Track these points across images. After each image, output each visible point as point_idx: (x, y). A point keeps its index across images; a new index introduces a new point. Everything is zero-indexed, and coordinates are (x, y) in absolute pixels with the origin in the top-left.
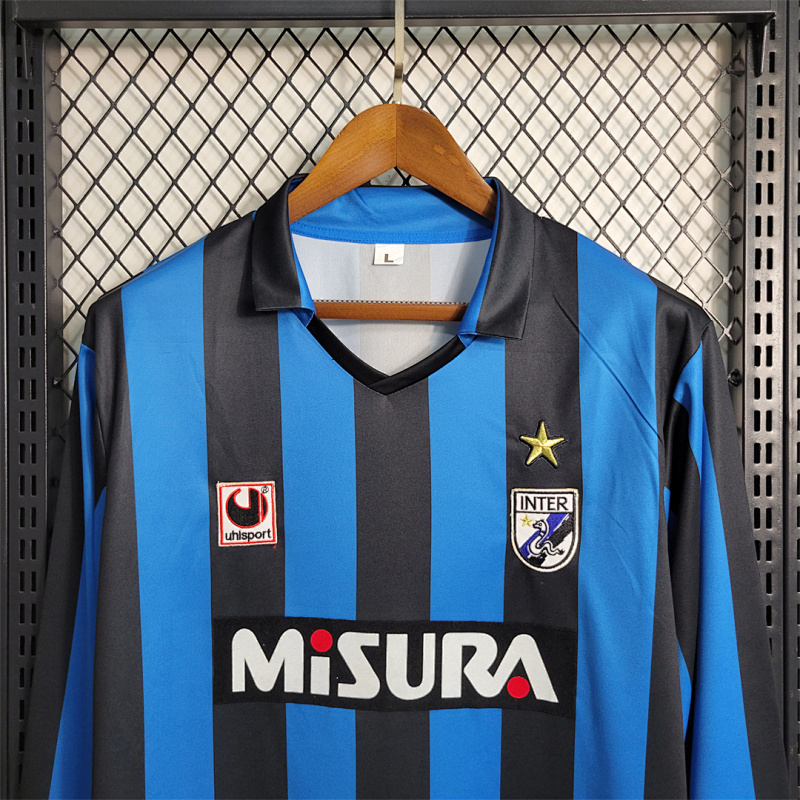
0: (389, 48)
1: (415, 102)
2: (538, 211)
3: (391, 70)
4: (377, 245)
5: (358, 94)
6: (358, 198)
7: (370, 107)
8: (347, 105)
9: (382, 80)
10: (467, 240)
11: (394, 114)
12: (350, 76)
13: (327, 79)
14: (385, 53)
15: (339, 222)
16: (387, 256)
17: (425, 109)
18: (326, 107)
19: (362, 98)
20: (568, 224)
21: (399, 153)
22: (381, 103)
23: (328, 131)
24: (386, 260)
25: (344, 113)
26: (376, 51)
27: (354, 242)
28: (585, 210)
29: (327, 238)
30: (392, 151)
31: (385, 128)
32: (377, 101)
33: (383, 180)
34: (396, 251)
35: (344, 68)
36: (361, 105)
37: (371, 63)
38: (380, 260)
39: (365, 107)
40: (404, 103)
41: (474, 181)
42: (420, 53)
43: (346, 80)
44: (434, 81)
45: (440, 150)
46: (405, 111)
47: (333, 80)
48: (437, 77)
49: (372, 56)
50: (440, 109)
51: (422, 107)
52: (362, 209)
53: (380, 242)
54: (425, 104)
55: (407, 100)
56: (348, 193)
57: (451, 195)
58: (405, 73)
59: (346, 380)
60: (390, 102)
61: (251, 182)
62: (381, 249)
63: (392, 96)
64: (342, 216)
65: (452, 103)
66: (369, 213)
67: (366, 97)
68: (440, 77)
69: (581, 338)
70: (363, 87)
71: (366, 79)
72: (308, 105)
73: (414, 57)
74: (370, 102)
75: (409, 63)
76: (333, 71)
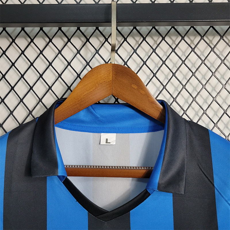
0: (108, 38)
1: (121, 63)
2: (182, 115)
3: (110, 48)
4: (102, 134)
5: (94, 58)
6: (92, 110)
7: (99, 65)
8: (88, 64)
9: (105, 52)
10: (149, 131)
11: (111, 68)
12: (90, 51)
13: (78, 52)
14: (107, 40)
15: (82, 122)
16: (107, 140)
17: (126, 66)
18: (78, 65)
19: (96, 60)
20: (198, 122)
21: (113, 88)
22: (105, 63)
23: (79, 76)
24: (107, 142)
25: (87, 67)
26: (102, 39)
27: (90, 132)
28: (206, 114)
29: (76, 130)
30: (110, 87)
31: (107, 75)
32: (103, 62)
33: (106, 100)
34: (112, 137)
35: (87, 47)
36: (95, 64)
37: (100, 45)
38: (103, 142)
39: (97, 64)
40: (116, 63)
41: (153, 103)
42: (123, 40)
43: (88, 52)
44: (130, 53)
45: (134, 86)
46: (116, 67)
47: (81, 52)
48: (131, 51)
49: (100, 41)
50: (133, 66)
51: (124, 65)
52: (94, 115)
53: (103, 132)
54: (126, 63)
55: (117, 62)
56: (87, 108)
57: (140, 109)
58: (116, 49)
59: (84, 213)
60: (109, 63)
61: (40, 100)
62: (104, 136)
63: (110, 59)
64: (84, 119)
65: (138, 63)
66: (98, 118)
67: (97, 60)
68: (133, 51)
69: (216, 190)
70: (95, 56)
71: (97, 52)
72: (69, 64)
73: (120, 42)
74: (99, 62)
75: (118, 45)
76: (81, 48)
